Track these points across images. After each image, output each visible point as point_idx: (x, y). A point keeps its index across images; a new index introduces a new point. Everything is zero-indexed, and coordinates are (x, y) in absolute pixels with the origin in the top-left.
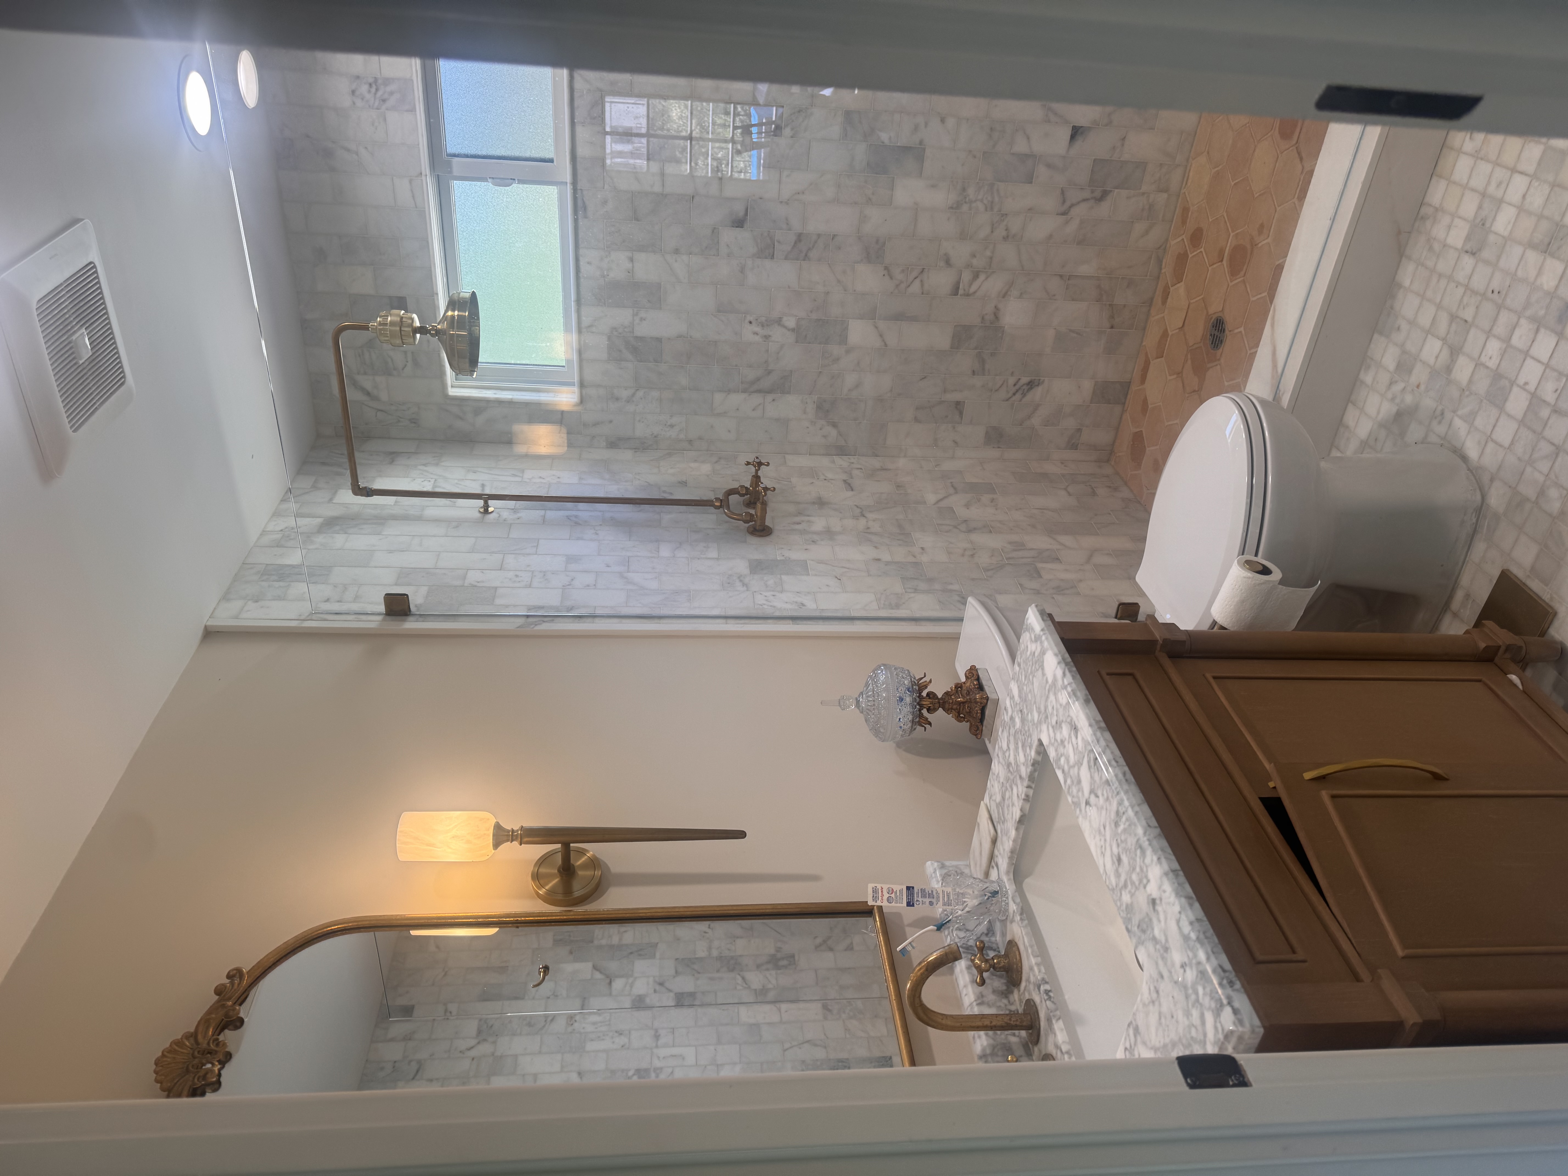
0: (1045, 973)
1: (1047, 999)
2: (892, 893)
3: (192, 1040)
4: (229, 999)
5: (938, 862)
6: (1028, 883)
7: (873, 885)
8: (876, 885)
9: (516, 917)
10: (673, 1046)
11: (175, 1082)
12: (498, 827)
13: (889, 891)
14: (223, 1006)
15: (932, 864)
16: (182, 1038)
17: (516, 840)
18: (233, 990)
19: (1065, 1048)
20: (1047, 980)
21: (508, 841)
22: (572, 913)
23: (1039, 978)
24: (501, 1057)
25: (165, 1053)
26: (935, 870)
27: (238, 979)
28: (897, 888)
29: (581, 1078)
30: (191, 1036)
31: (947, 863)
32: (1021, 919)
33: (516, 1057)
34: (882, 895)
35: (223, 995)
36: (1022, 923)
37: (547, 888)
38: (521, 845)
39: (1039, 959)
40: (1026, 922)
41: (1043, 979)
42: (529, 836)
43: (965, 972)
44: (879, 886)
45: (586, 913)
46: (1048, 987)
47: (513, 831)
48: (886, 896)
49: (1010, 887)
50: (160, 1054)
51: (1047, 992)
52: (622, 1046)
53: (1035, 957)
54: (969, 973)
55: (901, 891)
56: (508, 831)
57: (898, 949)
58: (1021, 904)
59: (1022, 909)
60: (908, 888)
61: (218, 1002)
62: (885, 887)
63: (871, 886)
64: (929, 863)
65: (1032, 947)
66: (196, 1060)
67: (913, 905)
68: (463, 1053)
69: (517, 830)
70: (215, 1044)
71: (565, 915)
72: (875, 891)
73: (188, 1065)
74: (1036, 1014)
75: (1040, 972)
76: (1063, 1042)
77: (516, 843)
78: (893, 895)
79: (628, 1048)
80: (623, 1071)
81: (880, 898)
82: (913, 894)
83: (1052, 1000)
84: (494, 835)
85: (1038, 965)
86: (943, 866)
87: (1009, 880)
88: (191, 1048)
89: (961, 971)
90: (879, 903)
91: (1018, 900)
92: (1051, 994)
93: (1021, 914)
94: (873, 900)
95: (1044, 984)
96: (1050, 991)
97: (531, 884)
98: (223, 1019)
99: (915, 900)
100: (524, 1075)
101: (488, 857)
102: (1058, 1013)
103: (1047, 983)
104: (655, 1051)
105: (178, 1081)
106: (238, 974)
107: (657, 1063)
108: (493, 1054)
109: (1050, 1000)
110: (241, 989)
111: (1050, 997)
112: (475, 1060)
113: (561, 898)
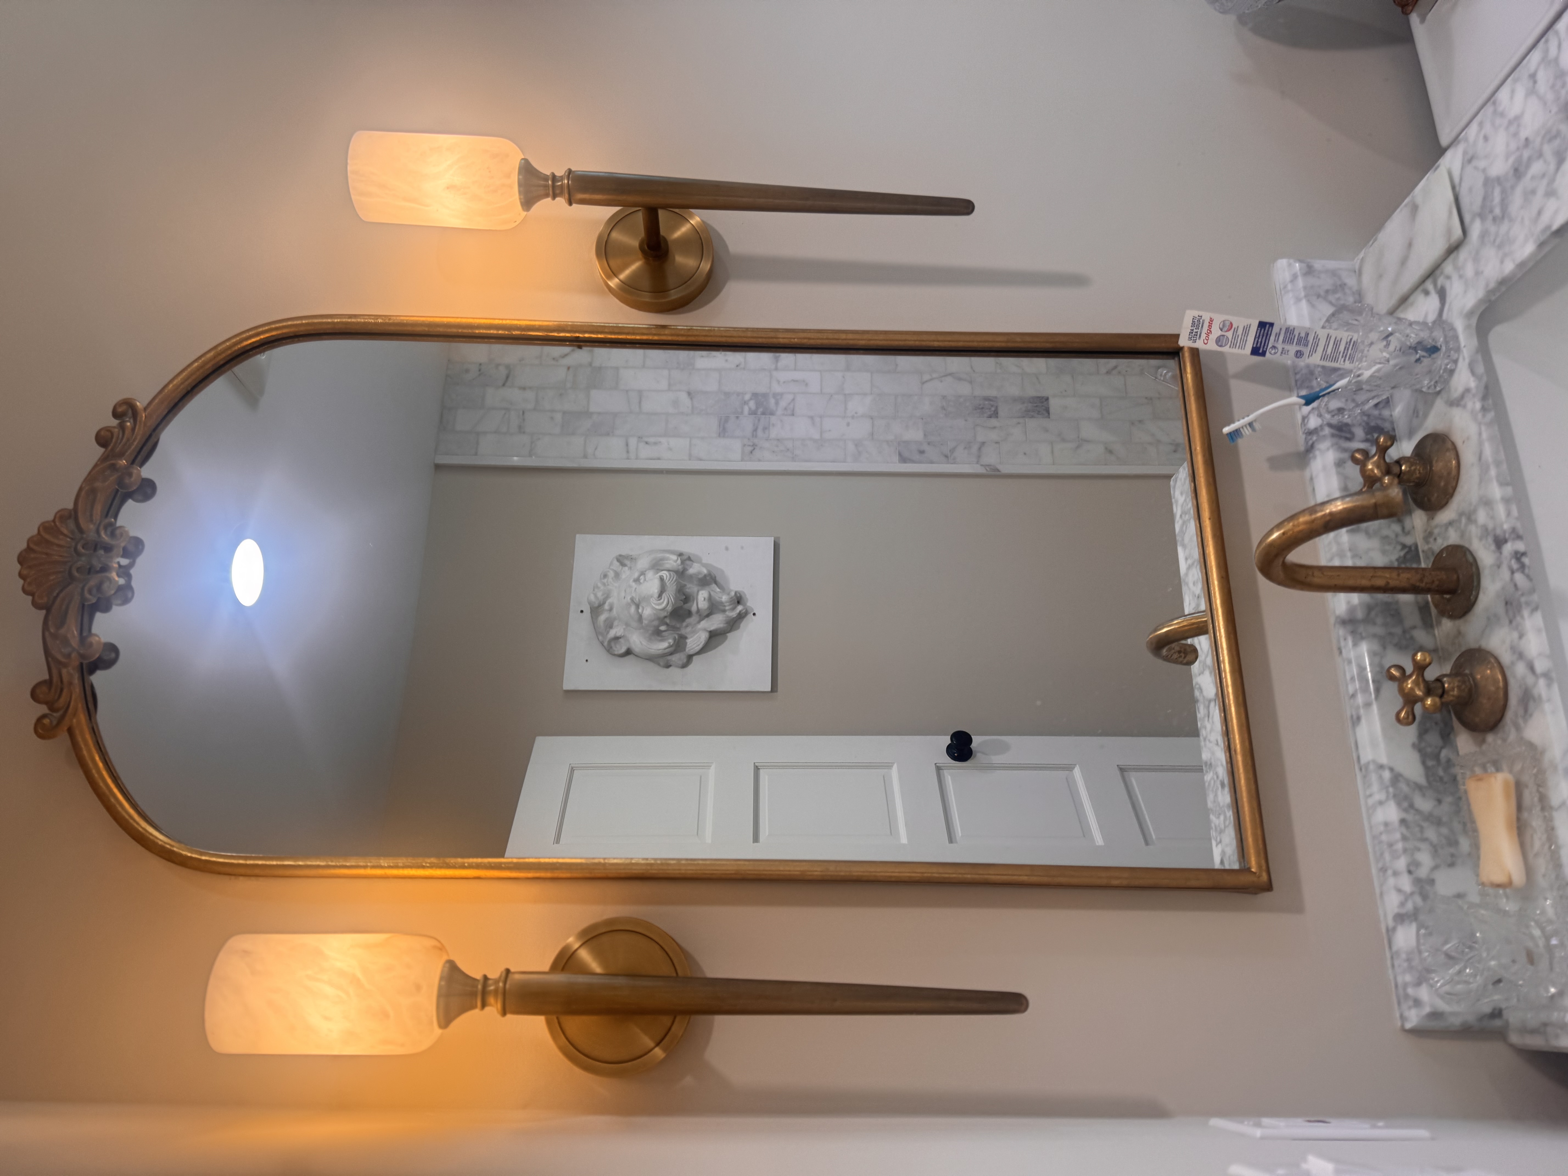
0: (1517, 519)
1: (1518, 570)
2: (1228, 330)
3: (71, 524)
4: (121, 455)
5: (1300, 261)
6: (1498, 334)
7: (1196, 313)
8: (1201, 313)
9: (575, 332)
10: (795, 370)
11: (55, 594)
12: (527, 170)
13: (1224, 326)
14: (113, 467)
15: (1290, 265)
16: (54, 521)
17: (561, 194)
18: (124, 440)
19: (1541, 666)
20: (1521, 532)
21: (547, 196)
22: (667, 332)
23: (1506, 526)
24: (600, 368)
25: (32, 546)
26: (1295, 277)
27: (132, 421)
28: (1239, 322)
29: (691, 399)
30: (70, 517)
31: (1318, 264)
32: (1484, 409)
33: (617, 369)
34: (1209, 332)
35: (110, 448)
36: (1484, 416)
37: (622, 276)
38: (570, 204)
39: (1509, 490)
40: (1491, 415)
41: (1514, 530)
42: (584, 190)
43: (1333, 471)
44: (1206, 317)
45: (690, 333)
46: (1520, 546)
47: (554, 177)
48: (1216, 332)
49: (1467, 342)
50: (24, 546)
51: (1518, 556)
52: (737, 366)
53: (1502, 484)
54: (1338, 473)
55: (1246, 329)
56: (545, 178)
57: (1226, 430)
58: (1485, 379)
59: (1486, 387)
60: (1262, 325)
61: (104, 459)
62: (1218, 319)
63: (1189, 315)
64: (1282, 263)
65: (1498, 464)
66: (83, 559)
67: (1263, 354)
68: (557, 361)
69: (562, 178)
70: (109, 533)
71: (655, 335)
72: (1197, 323)
73: (70, 568)
74: (1475, 578)
75: (1509, 514)
76: (1540, 655)
77: (561, 201)
78: (1229, 334)
79: (744, 369)
80: (738, 394)
81: (1204, 336)
82: (1268, 336)
83: (1527, 571)
84: (520, 185)
85: (1506, 501)
86: (1309, 271)
87: (1467, 327)
88: (72, 539)
89: (1324, 468)
90: (1199, 344)
91: (1480, 369)
92: (1526, 560)
93: (1484, 398)
94: (1190, 339)
95: (1514, 539)
96: (1524, 554)
97: (596, 267)
98: (117, 491)
99: (1270, 345)
100: (627, 391)
101: (517, 223)
102: (1535, 597)
103: (1519, 537)
104: (775, 373)
105: (58, 595)
106: (130, 412)
107: (777, 388)
108: (590, 364)
109: (1523, 572)
110: (139, 438)
111: (1523, 567)
112: (571, 369)
113: (647, 300)
